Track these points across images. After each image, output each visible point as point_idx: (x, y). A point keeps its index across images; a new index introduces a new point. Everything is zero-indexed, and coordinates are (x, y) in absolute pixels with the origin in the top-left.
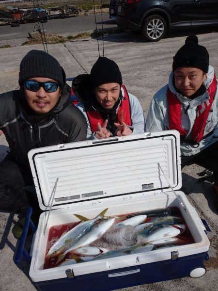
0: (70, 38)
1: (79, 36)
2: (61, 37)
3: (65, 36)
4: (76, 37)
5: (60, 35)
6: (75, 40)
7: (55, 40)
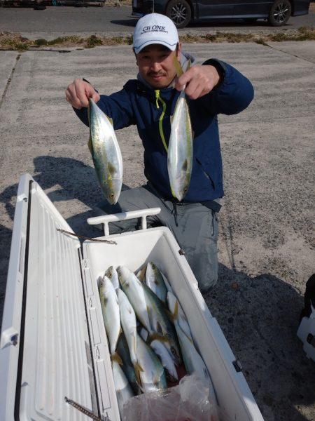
0: (40, 43)
1: (59, 41)
2: (23, 39)
3: (32, 37)
4: (52, 43)
5: (24, 35)
6: (48, 48)
7: (11, 43)
